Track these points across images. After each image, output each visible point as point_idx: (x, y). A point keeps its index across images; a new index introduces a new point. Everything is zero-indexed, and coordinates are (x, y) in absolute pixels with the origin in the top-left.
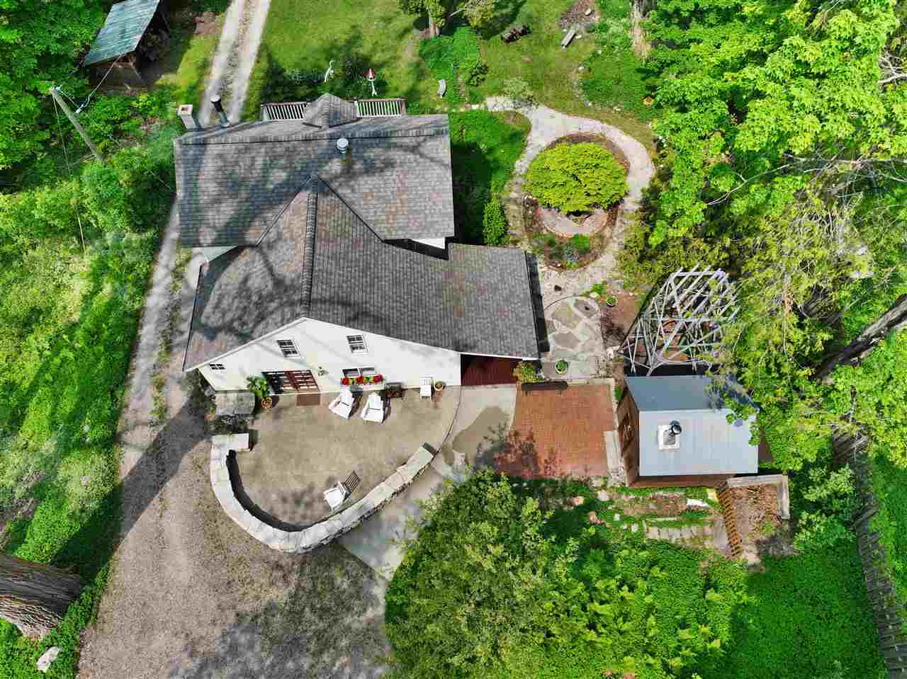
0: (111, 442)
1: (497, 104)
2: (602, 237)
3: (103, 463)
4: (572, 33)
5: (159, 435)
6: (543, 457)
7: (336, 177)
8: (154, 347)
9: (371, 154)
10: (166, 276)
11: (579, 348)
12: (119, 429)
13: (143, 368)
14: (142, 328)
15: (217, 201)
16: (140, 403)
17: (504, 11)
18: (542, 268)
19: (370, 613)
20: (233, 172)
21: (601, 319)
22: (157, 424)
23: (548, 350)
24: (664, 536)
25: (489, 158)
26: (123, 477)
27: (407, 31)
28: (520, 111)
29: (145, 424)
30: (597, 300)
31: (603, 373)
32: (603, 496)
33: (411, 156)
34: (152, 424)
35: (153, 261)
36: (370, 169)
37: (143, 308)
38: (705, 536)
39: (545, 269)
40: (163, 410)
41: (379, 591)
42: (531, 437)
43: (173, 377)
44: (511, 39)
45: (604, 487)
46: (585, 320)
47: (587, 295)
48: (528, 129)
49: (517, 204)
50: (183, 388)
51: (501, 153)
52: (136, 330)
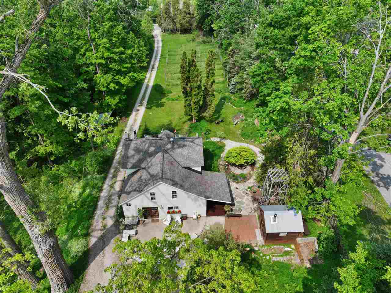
0: (87, 235)
1: (214, 139)
2: (250, 174)
3: (84, 241)
4: (236, 122)
5: (103, 233)
6: (235, 237)
7: (169, 149)
8: (103, 207)
9: (180, 143)
10: (108, 187)
11: (245, 205)
12: (89, 232)
13: (99, 213)
14: (99, 202)
15: (133, 156)
16: (97, 224)
17: (216, 116)
18: (231, 183)
20: (139, 148)
21: (252, 197)
22: (103, 230)
23: (235, 205)
24: (278, 260)
25: (213, 153)
26: (90, 246)
27: (186, 122)
28: (222, 141)
29: (98, 230)
30: (250, 191)
31: (253, 212)
32: (256, 249)
33: (191, 144)
34: (101, 230)
35: (104, 183)
36: (179, 147)
37: (99, 196)
38: (292, 259)
39: (232, 183)
40: (105, 226)
43: (109, 216)
44: (218, 123)
45: (256, 246)
46: (246, 197)
47: (246, 190)
48: (225, 145)
49: (222, 166)
50: (112, 219)
51: (216, 151)
52: (97, 203)
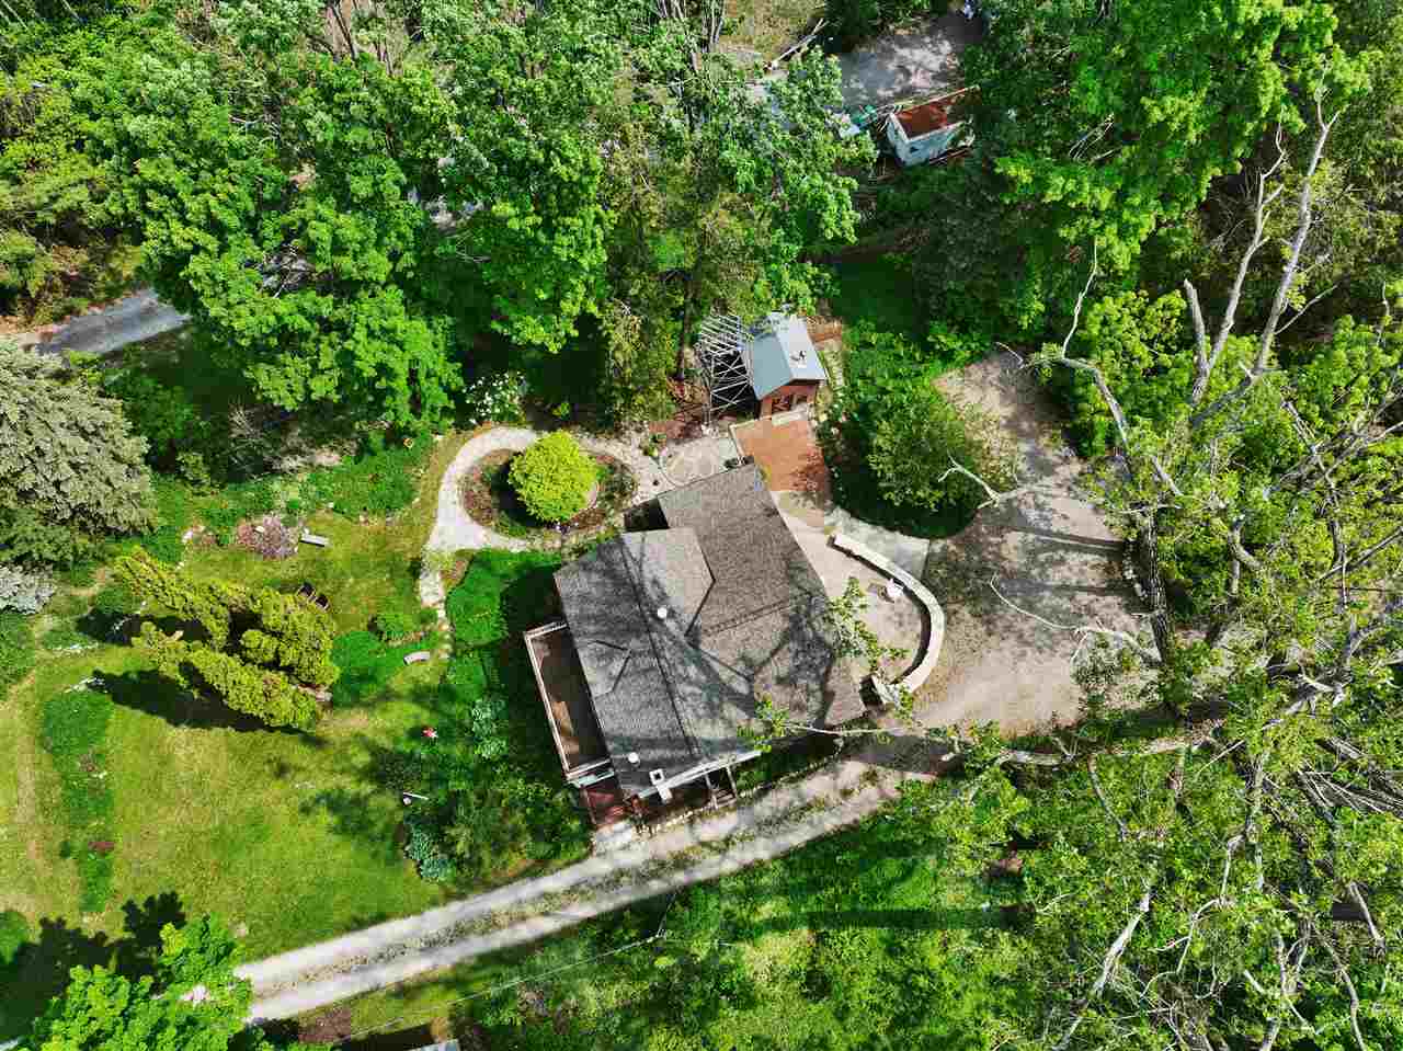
1: (433, 592)
5: (889, 767)
6: (806, 463)
8: (811, 822)
10: (730, 855)
11: (710, 456)
13: (835, 819)
16: (866, 802)
18: (637, 501)
19: (953, 548)
24: (840, 375)
25: (515, 578)
26: (933, 776)
30: (659, 451)
31: (727, 434)
40: (869, 777)
41: (938, 546)
42: (793, 474)
43: (835, 785)
45: (817, 419)
47: (656, 459)
48: (465, 552)
50: (842, 770)
51: (505, 568)
